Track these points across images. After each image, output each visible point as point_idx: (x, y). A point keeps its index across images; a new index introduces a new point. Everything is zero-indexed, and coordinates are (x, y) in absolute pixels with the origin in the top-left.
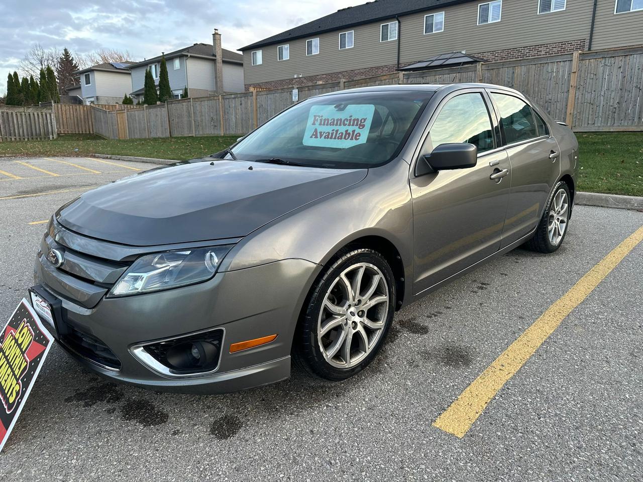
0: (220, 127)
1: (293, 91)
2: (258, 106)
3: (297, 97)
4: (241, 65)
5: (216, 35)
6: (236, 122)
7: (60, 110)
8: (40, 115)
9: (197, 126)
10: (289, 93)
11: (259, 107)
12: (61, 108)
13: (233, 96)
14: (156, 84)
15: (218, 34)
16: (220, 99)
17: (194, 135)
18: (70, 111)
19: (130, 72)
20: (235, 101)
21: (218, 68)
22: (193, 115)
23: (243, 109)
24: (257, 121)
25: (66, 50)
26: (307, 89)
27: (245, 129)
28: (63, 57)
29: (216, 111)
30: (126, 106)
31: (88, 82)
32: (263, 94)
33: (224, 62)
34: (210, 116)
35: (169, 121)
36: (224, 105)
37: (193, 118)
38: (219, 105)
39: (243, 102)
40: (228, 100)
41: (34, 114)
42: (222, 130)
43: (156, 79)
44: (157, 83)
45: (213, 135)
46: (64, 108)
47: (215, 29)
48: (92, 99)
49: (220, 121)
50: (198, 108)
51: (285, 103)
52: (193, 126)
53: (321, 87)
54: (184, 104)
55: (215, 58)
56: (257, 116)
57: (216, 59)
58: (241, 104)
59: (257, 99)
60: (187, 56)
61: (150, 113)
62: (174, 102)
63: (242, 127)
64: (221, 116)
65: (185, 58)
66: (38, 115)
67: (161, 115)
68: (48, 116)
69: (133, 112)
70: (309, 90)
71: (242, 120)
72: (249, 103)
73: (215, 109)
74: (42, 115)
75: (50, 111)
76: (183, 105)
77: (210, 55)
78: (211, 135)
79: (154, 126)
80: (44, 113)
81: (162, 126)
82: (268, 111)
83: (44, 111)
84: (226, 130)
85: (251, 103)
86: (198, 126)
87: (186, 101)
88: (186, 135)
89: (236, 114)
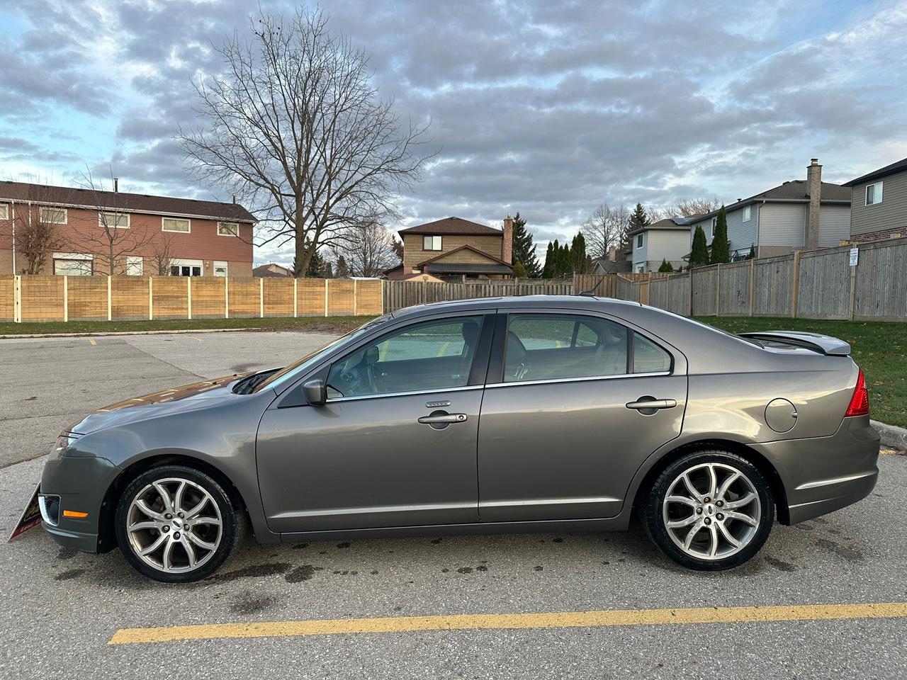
0: (749, 304)
1: (851, 250)
2: (800, 274)
3: (856, 261)
4: (848, 205)
5: (813, 168)
6: (769, 297)
7: (581, 282)
8: (559, 287)
9: (722, 302)
10: (846, 254)
11: (802, 276)
12: (583, 279)
13: (768, 261)
14: (707, 244)
15: (816, 165)
16: (752, 265)
17: (717, 314)
18: (592, 283)
19: (690, 228)
20: (771, 268)
21: (811, 214)
22: (718, 287)
23: (780, 279)
24: (797, 296)
25: (639, 206)
26: (872, 247)
27: (779, 309)
28: (635, 214)
29: (746, 282)
30: (661, 274)
31: (640, 245)
32: (809, 256)
33: (823, 204)
34: (738, 288)
35: (692, 295)
36: (757, 274)
37: (718, 292)
38: (750, 273)
39: (781, 269)
40: (761, 266)
41: (553, 287)
42: (751, 309)
43: (710, 238)
44: (709, 243)
45: (740, 316)
46: (585, 280)
47: (812, 160)
48: (642, 265)
49: (749, 295)
50: (726, 278)
51: (839, 270)
52: (718, 302)
53: (894, 243)
54: (710, 272)
55: (808, 200)
56: (797, 288)
57: (809, 202)
58: (778, 272)
59: (799, 264)
60: (762, 202)
61: (673, 285)
62: (699, 270)
63: (777, 305)
64: (751, 289)
65: (758, 205)
66: (557, 288)
67: (684, 287)
68: (567, 288)
69: (656, 283)
70: (876, 248)
71: (777, 294)
72: (789, 270)
73: (745, 278)
74: (561, 287)
75: (570, 283)
76: (709, 274)
77: (801, 197)
78: (737, 315)
79: (675, 301)
80: (563, 286)
81: (683, 302)
82: (813, 281)
83: (564, 283)
84: (756, 308)
85: (791, 270)
86: (724, 302)
87: (713, 268)
88: (709, 315)
89: (770, 286)
